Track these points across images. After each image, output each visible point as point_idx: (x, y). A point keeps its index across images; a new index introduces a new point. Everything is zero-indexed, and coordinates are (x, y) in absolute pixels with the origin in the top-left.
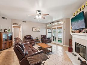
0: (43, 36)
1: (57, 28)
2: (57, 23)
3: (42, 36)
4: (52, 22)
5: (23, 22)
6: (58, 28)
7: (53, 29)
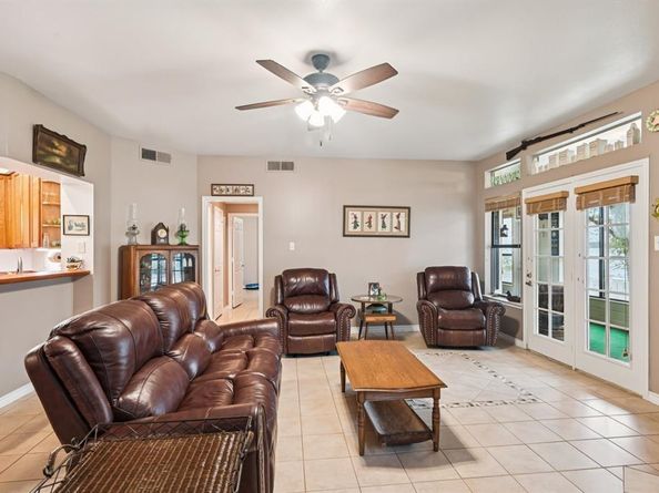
0: (432, 278)
1: (572, 200)
2: (572, 148)
3: (423, 277)
4: (525, 145)
5: (274, 166)
6: (587, 197)
7: (533, 206)
